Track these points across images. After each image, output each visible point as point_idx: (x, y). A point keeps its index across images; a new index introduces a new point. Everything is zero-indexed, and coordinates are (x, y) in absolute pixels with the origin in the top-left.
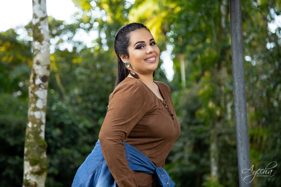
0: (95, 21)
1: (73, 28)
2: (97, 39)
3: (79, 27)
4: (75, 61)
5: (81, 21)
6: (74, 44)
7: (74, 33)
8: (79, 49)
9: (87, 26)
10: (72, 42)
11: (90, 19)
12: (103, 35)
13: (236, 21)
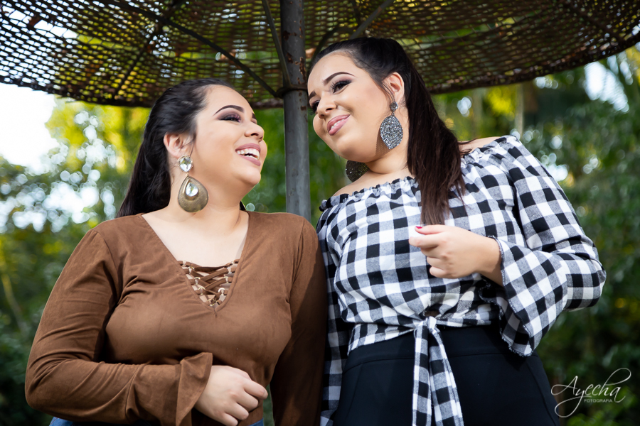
0: (94, 168)
1: (45, 183)
2: (95, 206)
3: (60, 180)
4: (49, 250)
5: (63, 167)
6: (46, 216)
7: (48, 193)
8: (58, 225)
9: (76, 177)
10: (42, 210)
11: (82, 163)
12: (108, 197)
13: (297, 172)
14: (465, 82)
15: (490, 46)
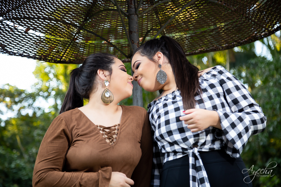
0: (53, 90)
1: (33, 96)
2: (53, 105)
3: (39, 95)
4: (35, 124)
5: (40, 90)
6: (34, 110)
7: (34, 101)
8: (39, 114)
9: (46, 94)
10: (32, 108)
11: (48, 88)
12: (59, 102)
14: (206, 50)
15: (215, 35)
